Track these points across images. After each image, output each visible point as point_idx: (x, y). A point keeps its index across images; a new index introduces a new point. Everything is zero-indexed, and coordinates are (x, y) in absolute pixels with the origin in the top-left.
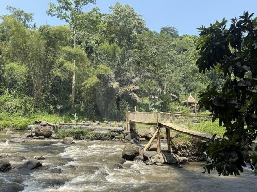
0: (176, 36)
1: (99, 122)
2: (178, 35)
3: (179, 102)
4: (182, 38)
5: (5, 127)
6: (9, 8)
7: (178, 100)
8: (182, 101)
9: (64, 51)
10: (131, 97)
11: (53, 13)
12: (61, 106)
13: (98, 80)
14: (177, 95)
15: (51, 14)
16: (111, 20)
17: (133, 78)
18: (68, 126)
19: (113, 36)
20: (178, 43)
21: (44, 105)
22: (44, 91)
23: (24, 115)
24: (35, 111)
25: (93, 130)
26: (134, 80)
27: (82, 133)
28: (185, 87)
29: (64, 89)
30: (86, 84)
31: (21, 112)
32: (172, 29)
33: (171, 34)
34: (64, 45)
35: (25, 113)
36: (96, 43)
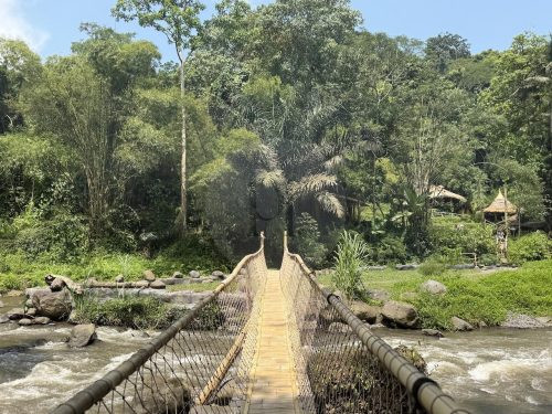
0: (465, 54)
1: (221, 273)
2: (468, 53)
3: (471, 212)
4: (479, 58)
5: (10, 288)
6: (84, 27)
7: (467, 207)
8: (478, 209)
9: (146, 101)
10: (322, 205)
11: (127, 13)
12: (151, 235)
13: (228, 166)
14: (464, 195)
15: (124, 16)
16: (271, 18)
17: (329, 157)
18: (109, 291)
19: (277, 56)
20: (467, 70)
21: (112, 233)
22: (110, 201)
23: (63, 259)
24: (91, 248)
25: (168, 300)
26: (329, 164)
27: (138, 309)
28: (485, 177)
29: (164, 192)
30: (198, 178)
31: (57, 249)
32: (453, 40)
33: (452, 52)
34: (148, 87)
35: (66, 253)
36: (245, 80)
